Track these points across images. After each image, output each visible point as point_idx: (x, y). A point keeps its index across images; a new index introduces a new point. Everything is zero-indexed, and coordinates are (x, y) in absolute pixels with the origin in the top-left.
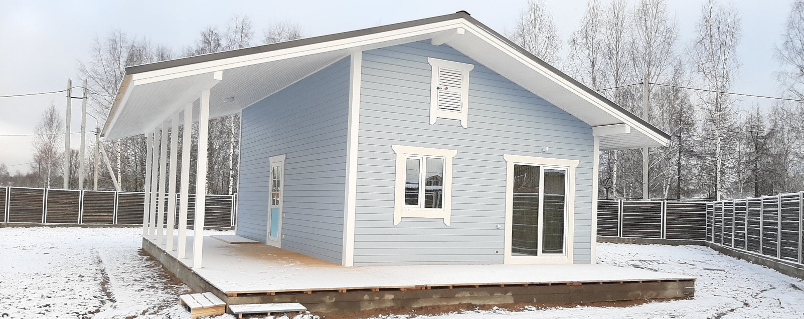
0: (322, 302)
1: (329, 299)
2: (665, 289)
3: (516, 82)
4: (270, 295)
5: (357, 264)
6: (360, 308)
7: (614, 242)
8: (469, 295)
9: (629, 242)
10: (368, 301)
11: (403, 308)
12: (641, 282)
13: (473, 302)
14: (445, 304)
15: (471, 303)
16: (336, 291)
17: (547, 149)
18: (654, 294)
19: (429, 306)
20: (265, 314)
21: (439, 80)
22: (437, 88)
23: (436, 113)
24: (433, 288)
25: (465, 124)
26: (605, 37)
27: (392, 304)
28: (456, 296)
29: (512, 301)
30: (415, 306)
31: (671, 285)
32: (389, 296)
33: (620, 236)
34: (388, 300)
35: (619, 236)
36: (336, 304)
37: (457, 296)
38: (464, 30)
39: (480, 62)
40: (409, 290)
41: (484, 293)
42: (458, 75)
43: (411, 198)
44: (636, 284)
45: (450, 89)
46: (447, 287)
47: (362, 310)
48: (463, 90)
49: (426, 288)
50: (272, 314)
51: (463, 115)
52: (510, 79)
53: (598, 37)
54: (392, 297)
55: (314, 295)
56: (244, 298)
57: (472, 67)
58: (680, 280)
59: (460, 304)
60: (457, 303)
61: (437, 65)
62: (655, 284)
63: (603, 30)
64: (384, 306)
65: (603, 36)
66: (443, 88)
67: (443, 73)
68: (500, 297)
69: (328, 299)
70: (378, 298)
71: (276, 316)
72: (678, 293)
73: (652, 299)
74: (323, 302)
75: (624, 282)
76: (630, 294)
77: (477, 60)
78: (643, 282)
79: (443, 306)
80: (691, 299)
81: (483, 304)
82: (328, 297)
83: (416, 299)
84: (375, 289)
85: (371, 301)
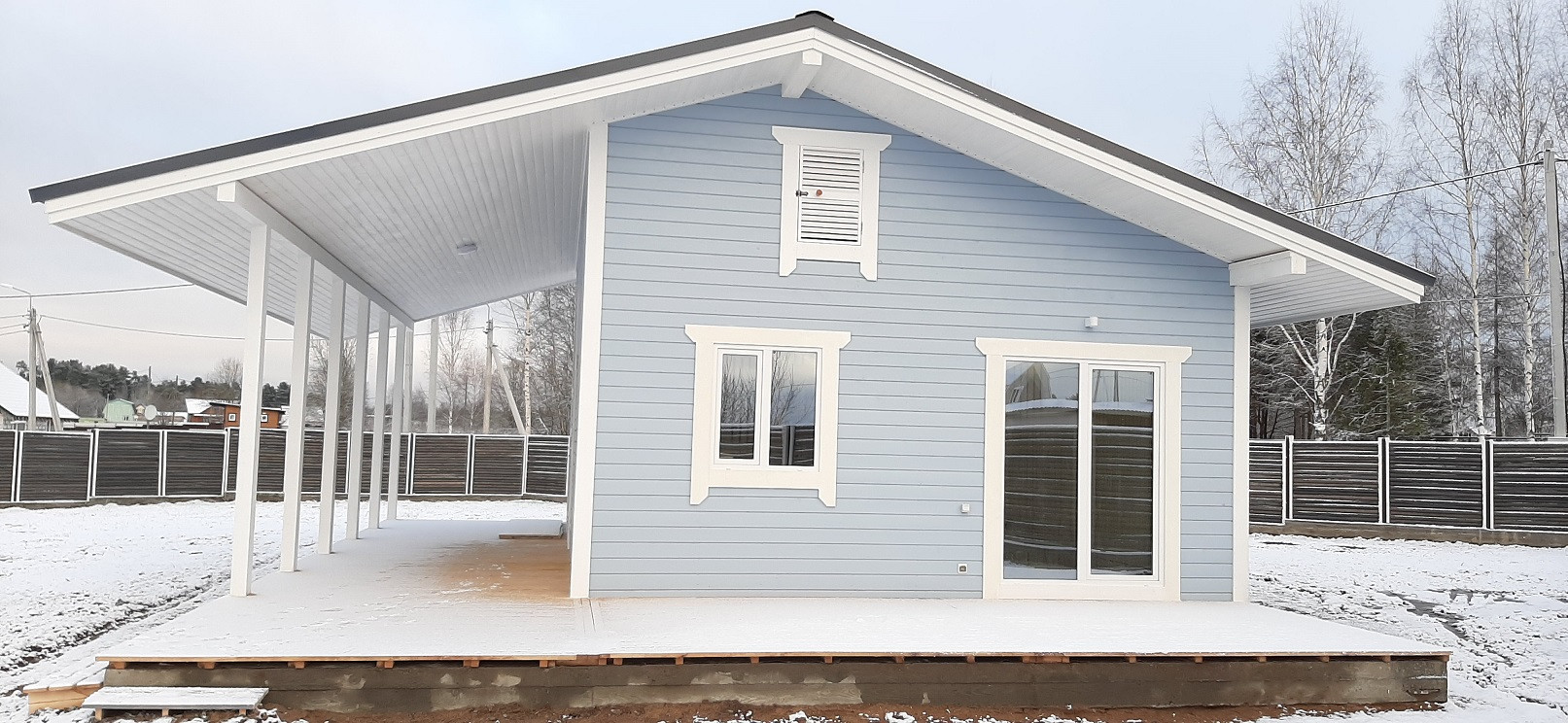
0: (331, 689)
1: (351, 681)
2: (1348, 679)
3: (1005, 168)
4: (203, 668)
5: (599, 594)
6: (430, 704)
7: (1474, 540)
8: (730, 681)
9: (1510, 540)
10: (450, 689)
11: (548, 708)
12: (1261, 660)
13: (743, 699)
14: (662, 700)
15: (736, 701)
16: (371, 663)
17: (1094, 322)
18: (1310, 693)
19: (617, 707)
20: (156, 712)
21: (802, 176)
22: (797, 194)
23: (792, 250)
24: (627, 661)
25: (870, 271)
26: (1489, 66)
27: (516, 698)
28: (692, 683)
29: (856, 699)
30: (579, 704)
31: (1364, 670)
32: (510, 680)
33: (1488, 526)
34: (505, 689)
35: (1484, 527)
36: (366, 694)
37: (695, 681)
38: (821, 55)
39: (909, 128)
40: (560, 665)
41: (775, 677)
42: (852, 160)
43: (736, 443)
44: (1248, 664)
45: (827, 194)
46: (669, 661)
47: (435, 709)
48: (866, 197)
49: (610, 661)
50: (173, 712)
51: (866, 254)
52: (988, 161)
53: (1471, 68)
54: (515, 681)
55: (310, 670)
56: (141, 671)
57: (886, 140)
58: (1394, 658)
59: (705, 702)
60: (696, 699)
61: (795, 142)
62: (1310, 665)
63: (1483, 51)
64: (491, 702)
65: (1483, 64)
66: (812, 192)
67: (811, 158)
68: (823, 687)
69: (345, 682)
70: (478, 683)
71: (183, 717)
72: (1393, 691)
73: (1300, 705)
74: (337, 689)
75: (1206, 659)
76: (1229, 689)
77: (899, 124)
78: (1269, 659)
79: (655, 706)
80: (1435, 708)
81: (771, 704)
82: (347, 677)
83: (580, 689)
84: (470, 661)
85: (458, 689)
